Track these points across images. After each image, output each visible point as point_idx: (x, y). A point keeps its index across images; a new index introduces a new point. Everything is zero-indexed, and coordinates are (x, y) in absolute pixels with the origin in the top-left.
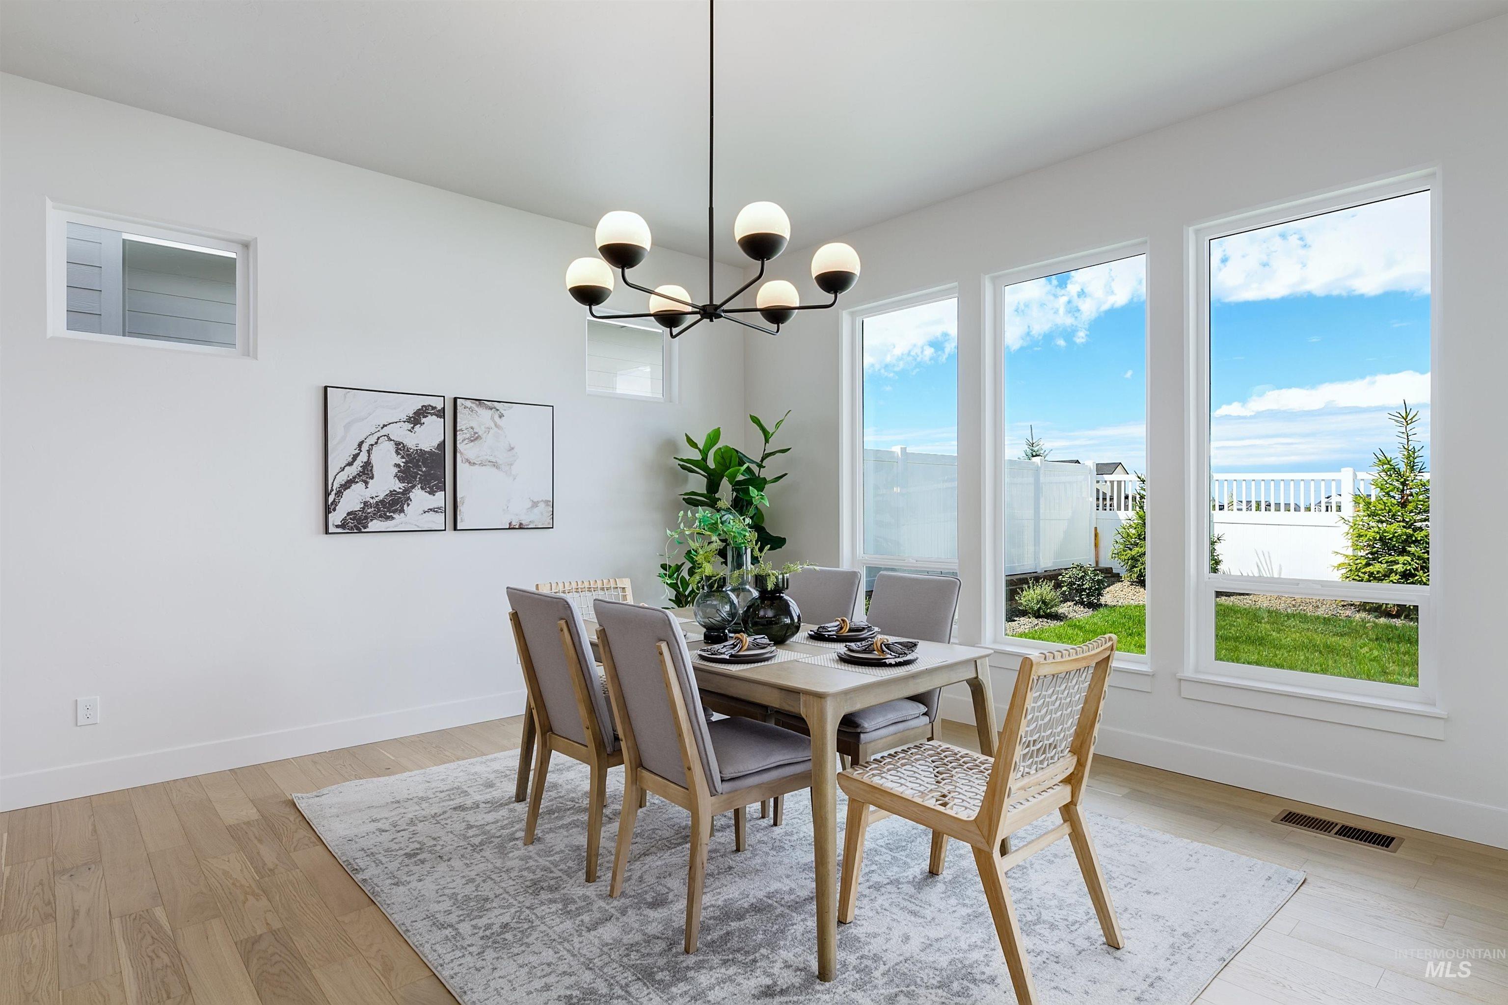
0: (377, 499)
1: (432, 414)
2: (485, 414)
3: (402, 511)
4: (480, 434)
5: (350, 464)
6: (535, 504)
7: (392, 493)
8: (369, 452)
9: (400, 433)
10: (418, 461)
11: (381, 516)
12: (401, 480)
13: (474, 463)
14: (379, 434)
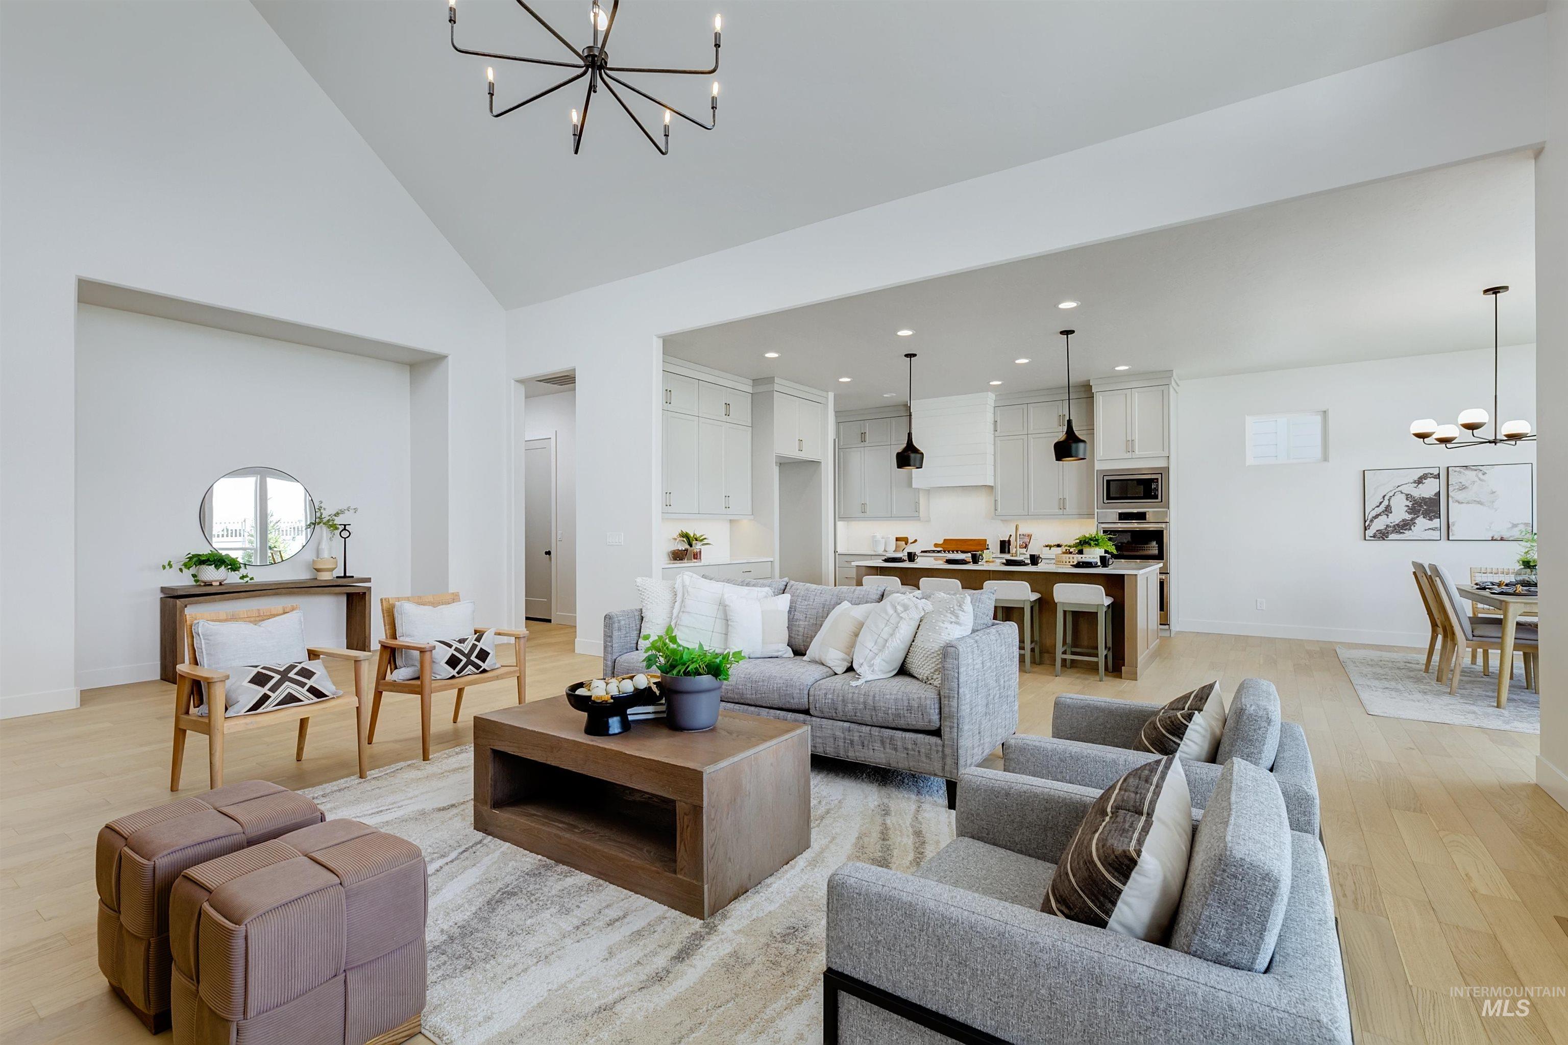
0: (1394, 524)
1: (1430, 478)
2: (1471, 474)
5: (1378, 507)
7: (1404, 520)
8: (1389, 500)
9: (1409, 489)
10: (1422, 503)
11: (1397, 532)
12: (1410, 513)
13: (1462, 503)
14: (1395, 491)
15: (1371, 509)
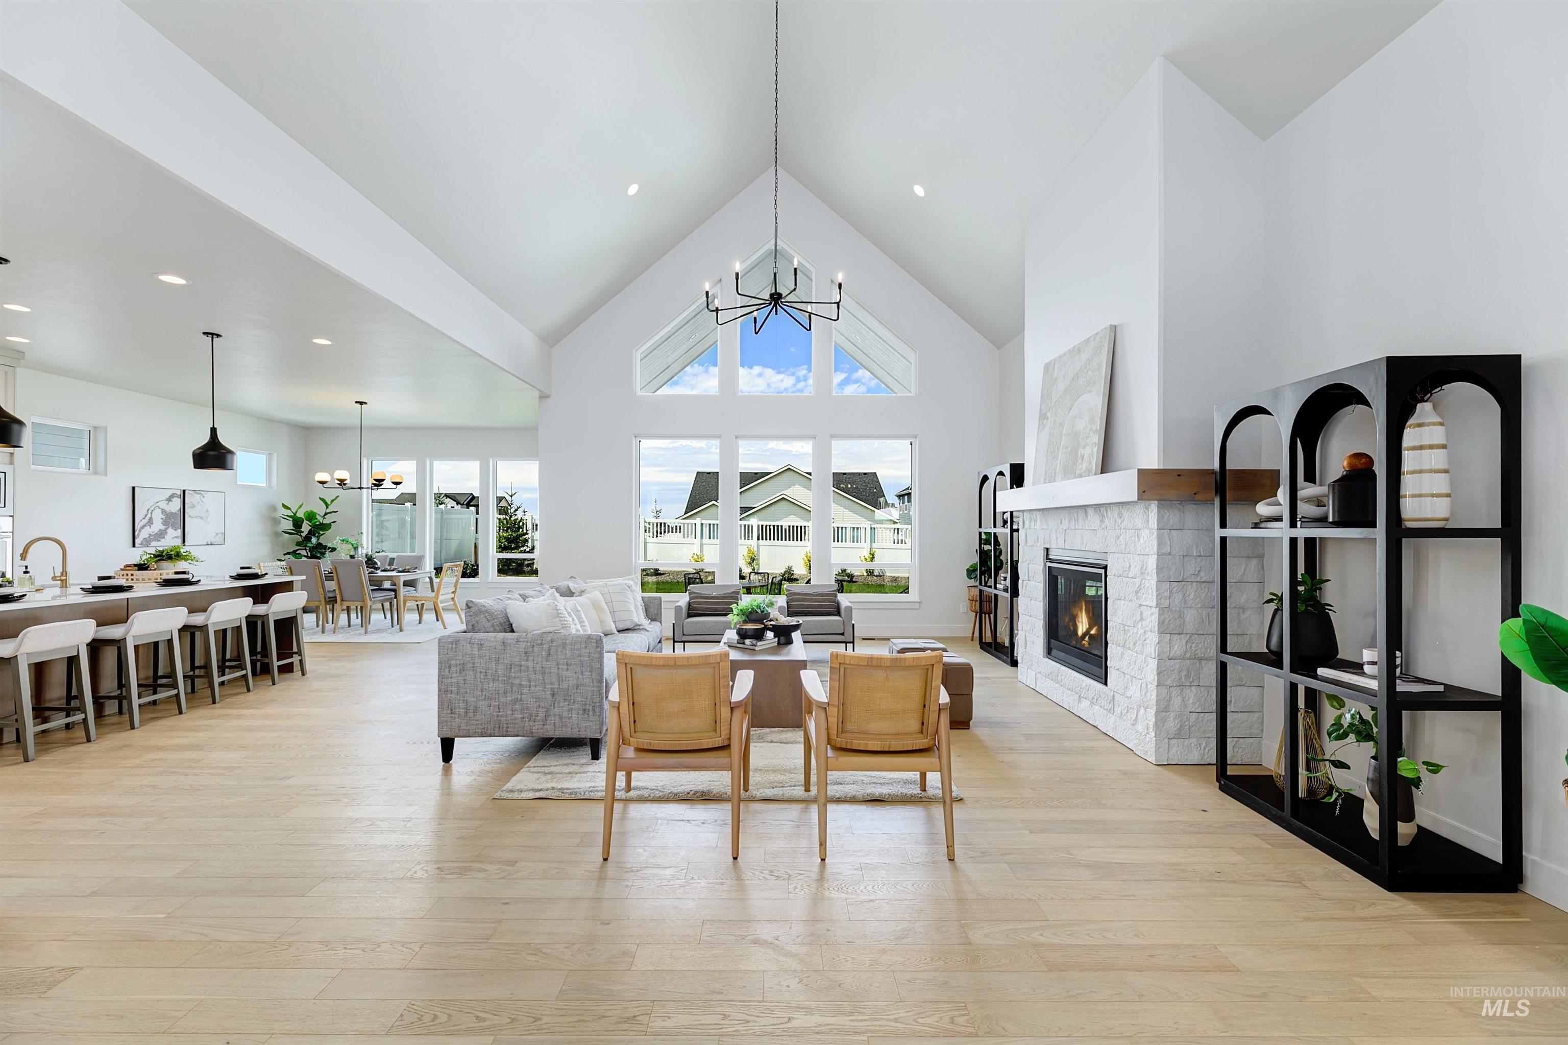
0: (155, 533)
1: (176, 497)
2: (197, 496)
3: (163, 537)
4: (195, 505)
5: (144, 518)
6: (217, 534)
7: (160, 530)
8: (151, 513)
9: (163, 505)
10: (171, 516)
11: (156, 540)
12: (164, 525)
13: (192, 517)
14: (155, 506)
15: (139, 521)
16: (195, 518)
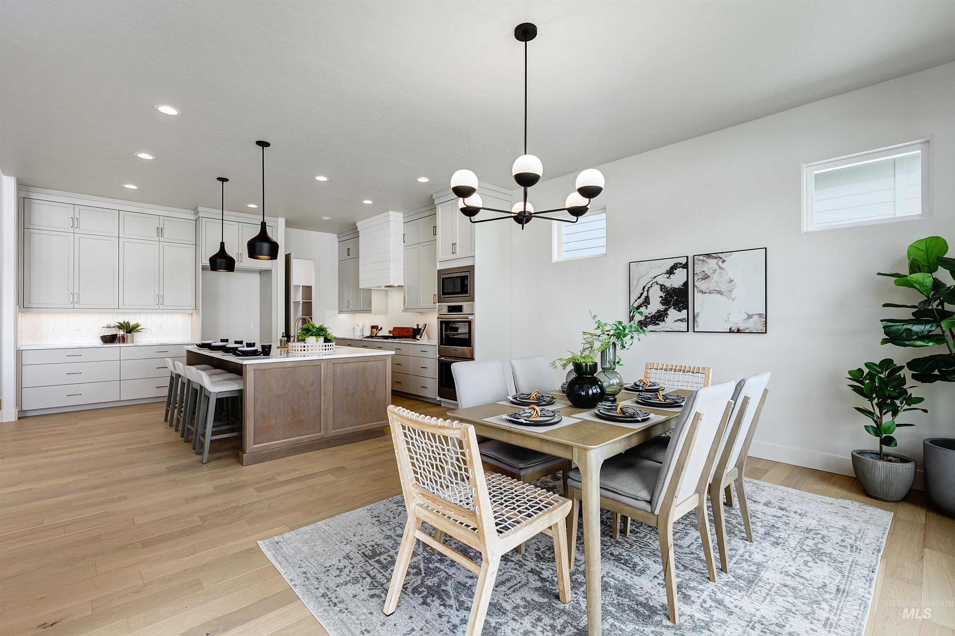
0: (651, 315)
1: (679, 267)
2: (712, 262)
3: (664, 320)
4: (709, 274)
5: (639, 298)
7: (659, 311)
8: (648, 291)
9: (663, 280)
10: (672, 293)
11: (653, 323)
12: (663, 304)
13: (705, 293)
14: (652, 282)
15: (634, 301)
16: (710, 293)
